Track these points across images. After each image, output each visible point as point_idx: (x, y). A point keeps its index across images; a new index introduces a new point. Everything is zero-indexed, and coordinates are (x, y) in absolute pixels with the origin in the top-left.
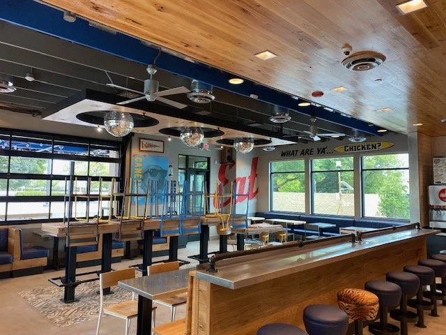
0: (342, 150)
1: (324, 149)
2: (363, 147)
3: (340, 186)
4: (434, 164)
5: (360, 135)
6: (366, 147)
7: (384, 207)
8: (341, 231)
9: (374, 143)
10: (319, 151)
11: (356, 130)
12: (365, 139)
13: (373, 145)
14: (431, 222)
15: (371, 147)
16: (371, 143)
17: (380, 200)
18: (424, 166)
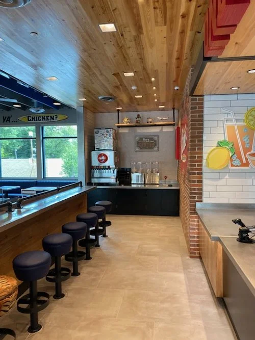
0: (26, 120)
1: (9, 118)
2: (43, 118)
3: (32, 152)
4: (95, 135)
5: (39, 106)
6: (46, 118)
7: (66, 168)
8: (22, 192)
9: (52, 115)
10: (4, 120)
11: (35, 101)
12: (44, 110)
13: (51, 117)
14: (92, 179)
15: (50, 118)
16: (50, 115)
17: (63, 163)
18: (88, 136)
